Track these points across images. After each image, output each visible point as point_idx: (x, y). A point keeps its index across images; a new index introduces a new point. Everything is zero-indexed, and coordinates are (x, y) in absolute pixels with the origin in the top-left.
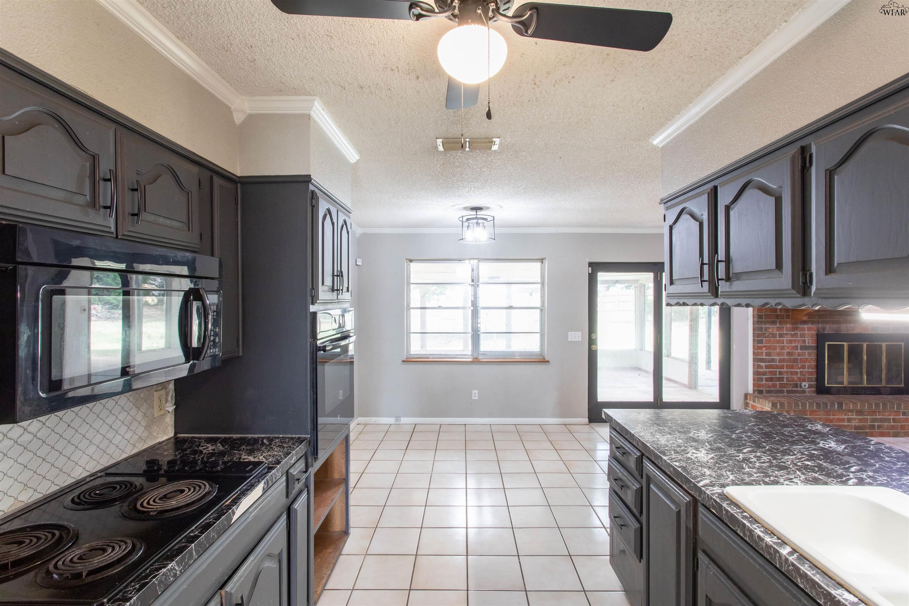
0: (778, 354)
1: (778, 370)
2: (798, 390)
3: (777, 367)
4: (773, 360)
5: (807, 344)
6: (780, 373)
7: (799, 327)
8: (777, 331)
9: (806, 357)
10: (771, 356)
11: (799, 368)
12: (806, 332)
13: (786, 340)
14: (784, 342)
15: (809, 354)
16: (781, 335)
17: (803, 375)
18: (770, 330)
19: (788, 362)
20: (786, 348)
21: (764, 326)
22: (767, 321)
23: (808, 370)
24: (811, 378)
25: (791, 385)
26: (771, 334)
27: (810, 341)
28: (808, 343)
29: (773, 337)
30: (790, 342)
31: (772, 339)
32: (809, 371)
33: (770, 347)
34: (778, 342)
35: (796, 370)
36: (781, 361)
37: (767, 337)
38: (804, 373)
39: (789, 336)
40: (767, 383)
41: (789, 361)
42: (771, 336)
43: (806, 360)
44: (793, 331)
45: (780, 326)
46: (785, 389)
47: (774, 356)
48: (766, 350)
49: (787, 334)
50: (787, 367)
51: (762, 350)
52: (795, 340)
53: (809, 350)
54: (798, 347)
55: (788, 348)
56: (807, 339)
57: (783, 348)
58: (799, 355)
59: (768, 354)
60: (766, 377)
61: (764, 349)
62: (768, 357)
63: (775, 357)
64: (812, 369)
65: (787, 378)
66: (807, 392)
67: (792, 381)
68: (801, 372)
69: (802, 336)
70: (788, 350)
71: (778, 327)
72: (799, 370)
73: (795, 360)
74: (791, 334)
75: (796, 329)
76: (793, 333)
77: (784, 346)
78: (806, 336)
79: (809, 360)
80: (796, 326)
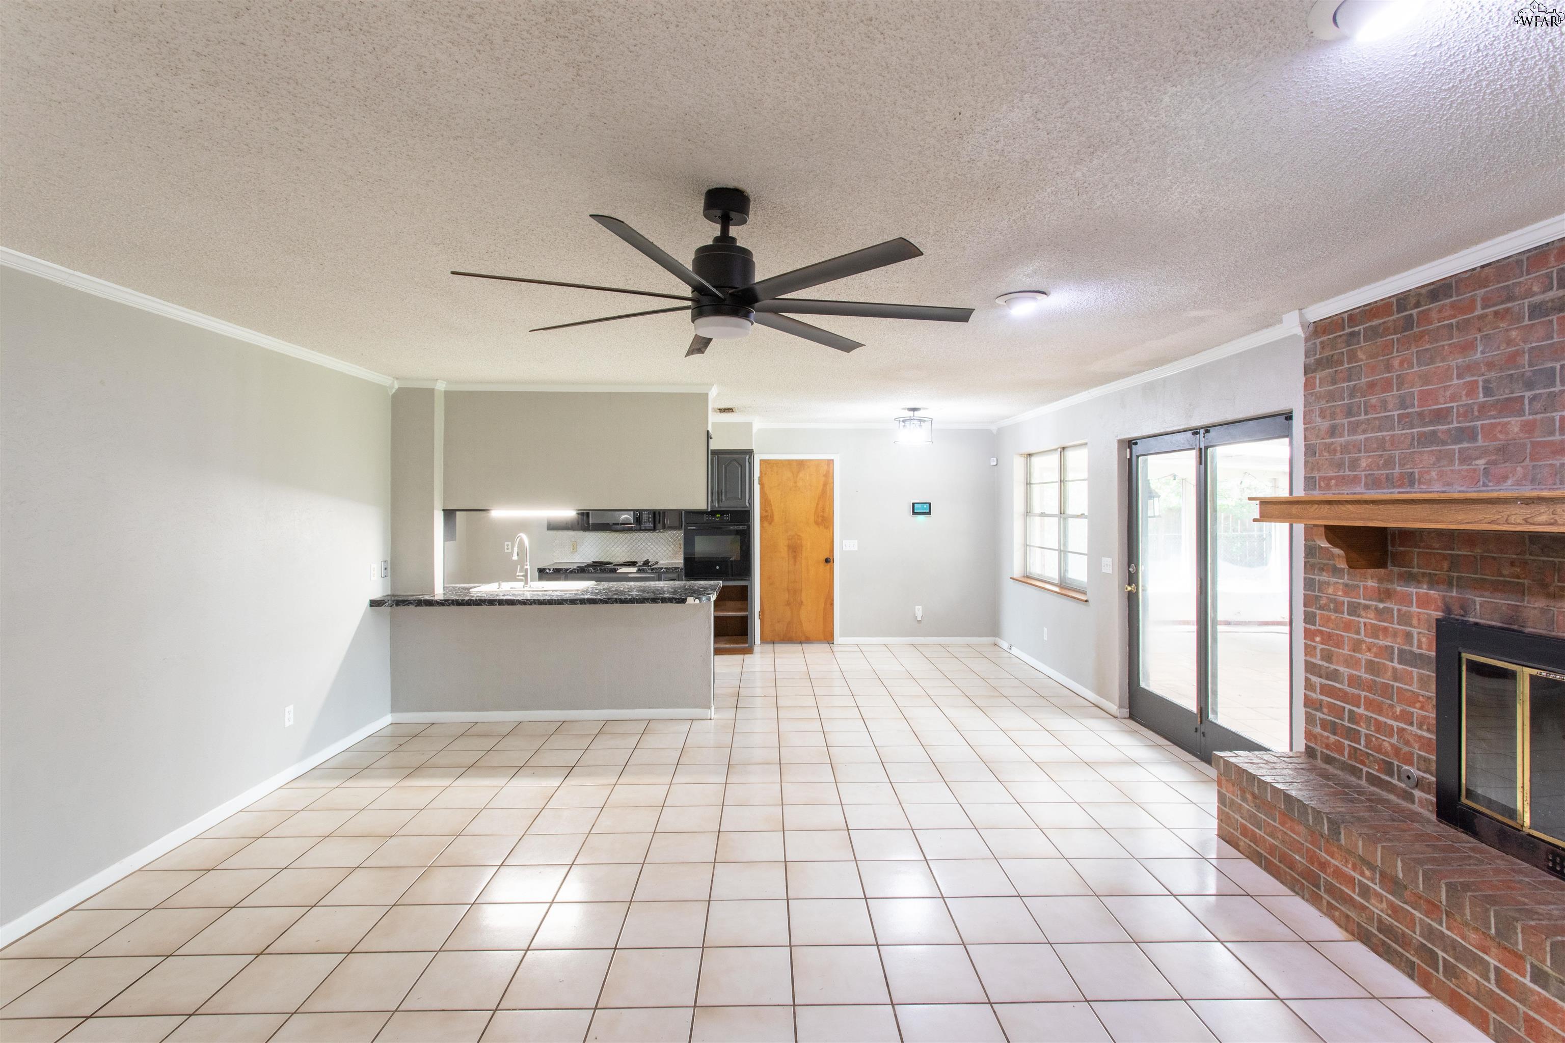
0: (1350, 662)
1: (1348, 707)
2: (1394, 785)
3: (1344, 697)
4: (1334, 675)
5: (1415, 649)
6: (1353, 717)
7: (1395, 591)
8: (1346, 594)
9: (1415, 688)
10: (1331, 663)
11: (1396, 719)
12: (1414, 609)
13: (1365, 624)
14: (1359, 628)
15: (1423, 681)
16: (1354, 609)
17: (1407, 743)
18: (1330, 590)
19: (1370, 689)
20: (1364, 646)
21: (1317, 578)
22: (1325, 565)
23: (1419, 732)
24: (1426, 760)
25: (1376, 760)
26: (1331, 600)
27: (1424, 640)
28: (1420, 647)
29: (1336, 611)
30: (1375, 632)
31: (1333, 616)
32: (1423, 737)
33: (1330, 636)
34: (1348, 626)
35: (1390, 722)
36: (1354, 681)
37: (1323, 610)
38: (1407, 736)
39: (1371, 614)
40: (1326, 734)
41: (1370, 687)
42: (1332, 606)
43: (1412, 700)
44: (1381, 601)
45: (1351, 582)
46: (1365, 769)
47: (1338, 664)
48: (1322, 643)
49: (1366, 607)
50: (1369, 704)
51: (1314, 641)
52: (1385, 629)
53: (1421, 668)
54: (1393, 653)
55: (1369, 650)
56: (1415, 631)
57: (1356, 646)
58: (1395, 679)
59: (1328, 657)
60: (1322, 716)
61: (1318, 639)
62: (1326, 664)
63: (1341, 669)
64: (1428, 730)
65: (1366, 736)
66: (1417, 801)
67: (1379, 749)
68: (1401, 731)
69: (1405, 619)
70: (1369, 656)
71: (1346, 585)
72: (1395, 724)
73: (1386, 690)
74: (1376, 608)
75: (1387, 595)
76: (1381, 606)
77: (1361, 642)
78: (1415, 622)
79: (1421, 698)
80: (1389, 586)
